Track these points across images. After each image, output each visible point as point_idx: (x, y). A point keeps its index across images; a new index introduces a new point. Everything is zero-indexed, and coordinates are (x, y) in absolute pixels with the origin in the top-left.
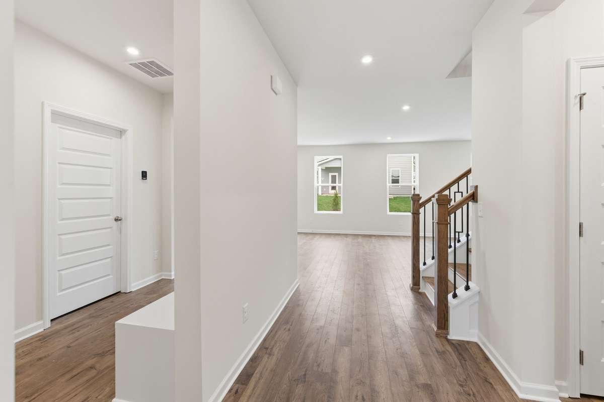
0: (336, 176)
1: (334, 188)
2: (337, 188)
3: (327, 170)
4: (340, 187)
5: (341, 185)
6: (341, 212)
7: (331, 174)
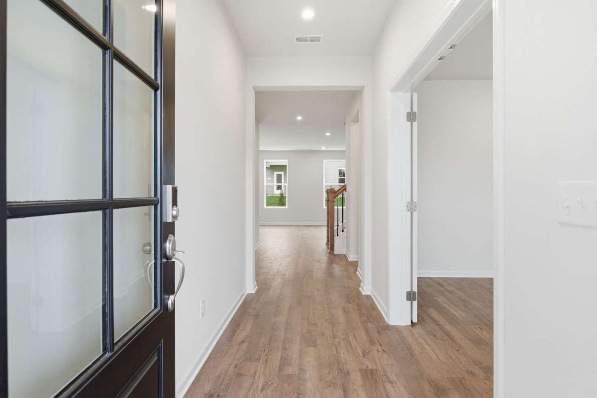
0: (281, 175)
1: (279, 188)
2: (283, 188)
3: (273, 168)
4: (285, 186)
5: (286, 184)
6: (286, 207)
7: (276, 173)
